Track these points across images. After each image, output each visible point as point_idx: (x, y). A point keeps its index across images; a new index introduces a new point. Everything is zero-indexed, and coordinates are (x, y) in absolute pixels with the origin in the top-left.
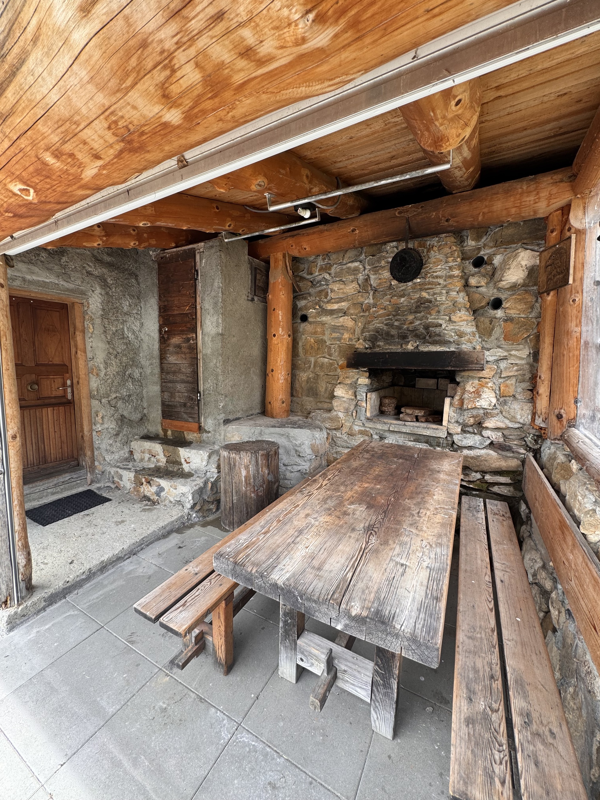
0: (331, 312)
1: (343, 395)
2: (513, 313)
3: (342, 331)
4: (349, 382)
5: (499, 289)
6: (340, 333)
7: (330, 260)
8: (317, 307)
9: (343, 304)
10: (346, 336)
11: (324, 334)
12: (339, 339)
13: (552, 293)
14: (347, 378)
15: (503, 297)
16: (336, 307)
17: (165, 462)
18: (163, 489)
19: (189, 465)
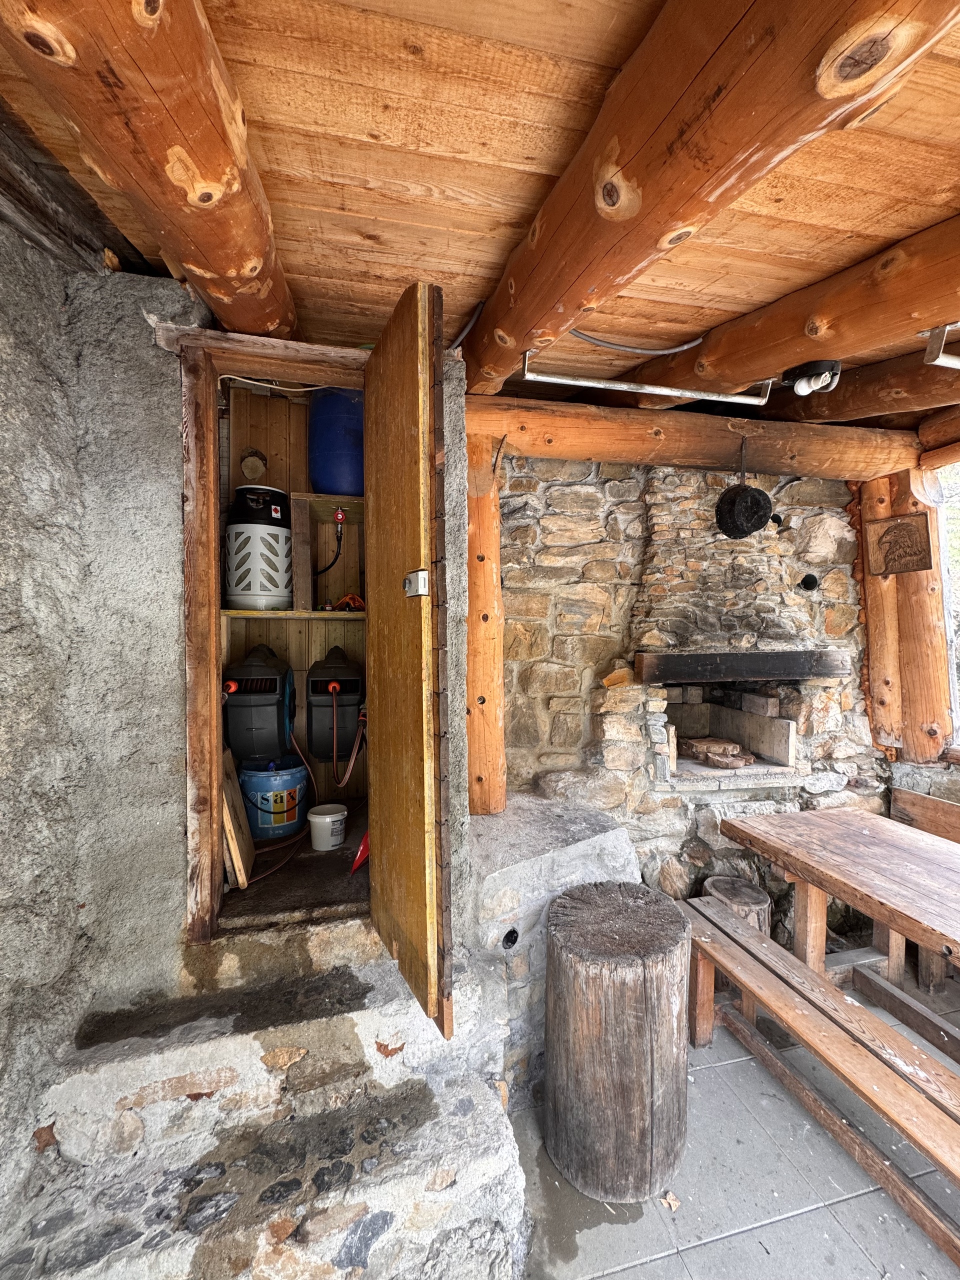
0: (554, 573)
1: (621, 737)
2: (832, 597)
3: (585, 611)
4: (626, 710)
5: (809, 563)
6: (582, 614)
7: (533, 470)
8: (525, 560)
9: (575, 559)
10: (595, 619)
11: (544, 615)
12: (580, 626)
13: (891, 576)
14: (621, 701)
15: (815, 573)
16: (560, 562)
17: (275, 1095)
18: (385, 1219)
19: (398, 1058)
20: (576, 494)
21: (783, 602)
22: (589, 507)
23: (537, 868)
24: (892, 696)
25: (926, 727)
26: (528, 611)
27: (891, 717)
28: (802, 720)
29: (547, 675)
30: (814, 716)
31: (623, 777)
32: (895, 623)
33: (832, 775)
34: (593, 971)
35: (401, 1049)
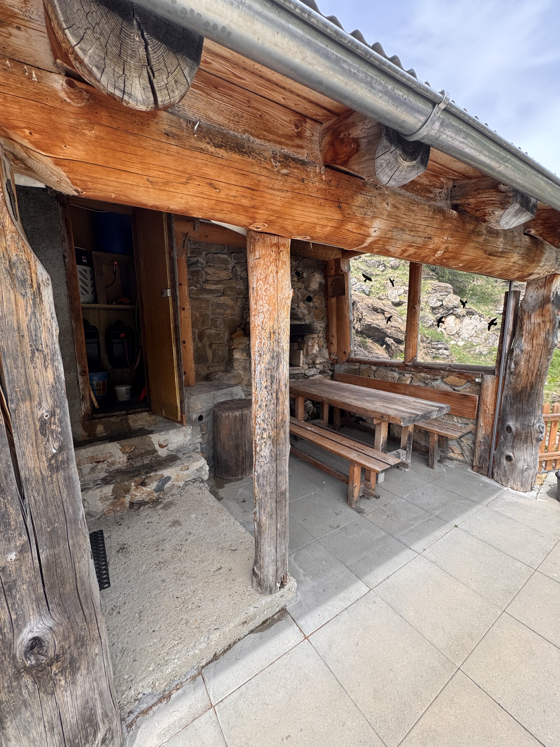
0: (211, 292)
1: (239, 357)
2: (317, 304)
3: (225, 308)
4: (242, 347)
5: (310, 292)
6: (223, 309)
7: (200, 246)
8: (199, 286)
9: (220, 286)
10: (229, 311)
11: (208, 309)
12: (223, 314)
13: (335, 297)
14: (240, 344)
15: (312, 296)
16: (213, 287)
17: (126, 460)
18: (169, 478)
19: (166, 448)
20: (220, 258)
21: (298, 306)
22: (224, 264)
23: (209, 396)
24: (334, 341)
25: (343, 351)
26: (201, 308)
27: (334, 348)
28: (305, 350)
29: (210, 334)
30: (309, 348)
31: (241, 372)
32: (336, 315)
33: (315, 369)
34: (227, 414)
35: (167, 445)
